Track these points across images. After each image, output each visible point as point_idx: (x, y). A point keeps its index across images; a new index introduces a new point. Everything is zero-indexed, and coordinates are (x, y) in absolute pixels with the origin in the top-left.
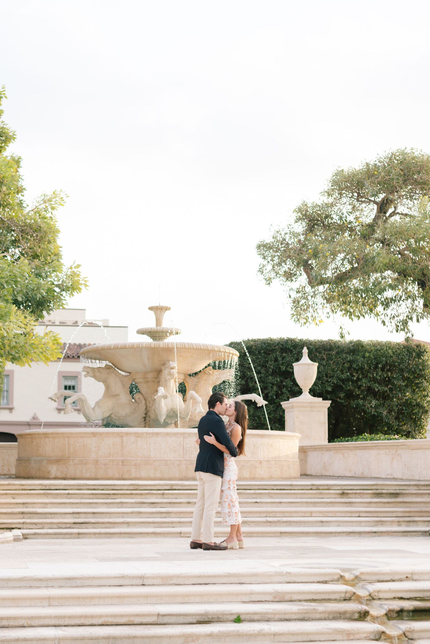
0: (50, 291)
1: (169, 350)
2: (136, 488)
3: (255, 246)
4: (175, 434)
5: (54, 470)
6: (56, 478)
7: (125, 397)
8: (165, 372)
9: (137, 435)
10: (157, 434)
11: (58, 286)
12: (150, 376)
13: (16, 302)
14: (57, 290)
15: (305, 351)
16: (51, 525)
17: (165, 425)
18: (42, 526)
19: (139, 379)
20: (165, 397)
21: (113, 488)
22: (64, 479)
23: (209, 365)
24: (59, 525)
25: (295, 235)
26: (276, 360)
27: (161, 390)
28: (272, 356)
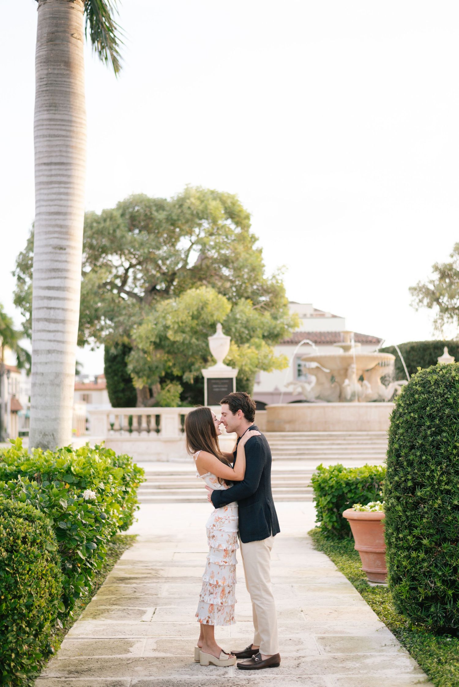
0: (282, 328)
1: (351, 358)
2: (331, 436)
3: (408, 288)
4: (354, 407)
5: (287, 427)
6: (289, 431)
7: (327, 385)
8: (350, 371)
9: (333, 407)
10: (344, 407)
11: (287, 325)
12: (342, 372)
13: (264, 337)
14: (286, 327)
15: (446, 350)
16: (286, 455)
17: (351, 400)
18: (282, 455)
19: (335, 374)
20: (349, 385)
21: (318, 436)
22: (294, 431)
23: (379, 364)
24: (290, 455)
25: (432, 282)
26: (431, 354)
27: (347, 382)
28: (428, 352)
